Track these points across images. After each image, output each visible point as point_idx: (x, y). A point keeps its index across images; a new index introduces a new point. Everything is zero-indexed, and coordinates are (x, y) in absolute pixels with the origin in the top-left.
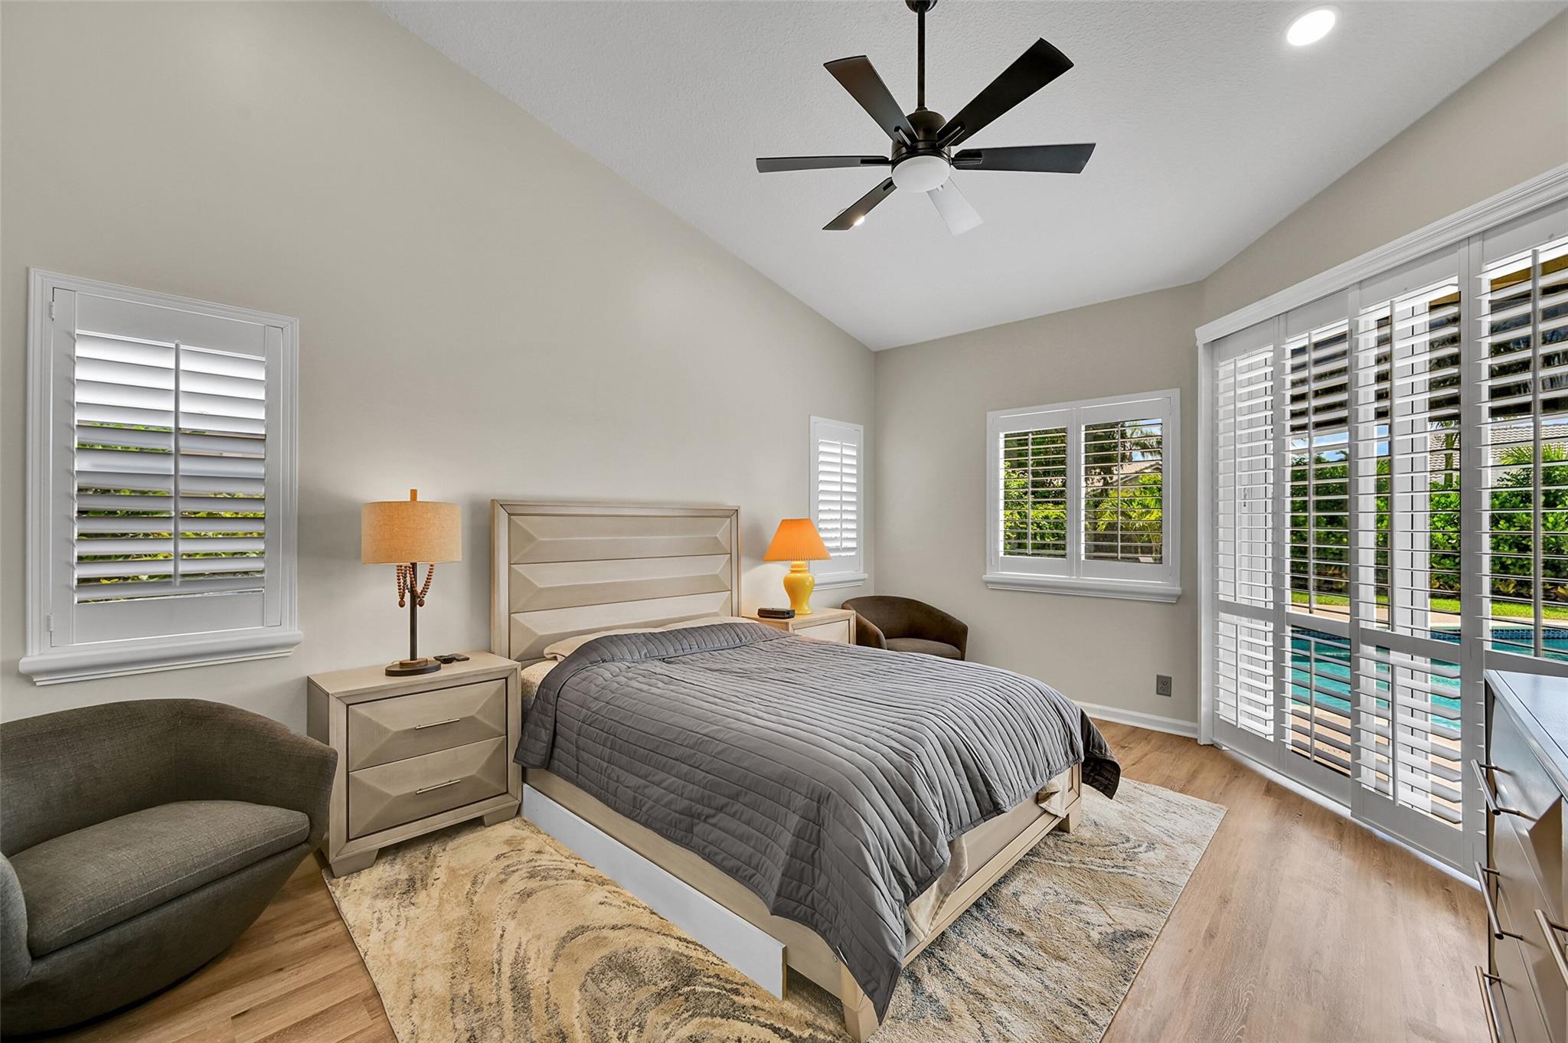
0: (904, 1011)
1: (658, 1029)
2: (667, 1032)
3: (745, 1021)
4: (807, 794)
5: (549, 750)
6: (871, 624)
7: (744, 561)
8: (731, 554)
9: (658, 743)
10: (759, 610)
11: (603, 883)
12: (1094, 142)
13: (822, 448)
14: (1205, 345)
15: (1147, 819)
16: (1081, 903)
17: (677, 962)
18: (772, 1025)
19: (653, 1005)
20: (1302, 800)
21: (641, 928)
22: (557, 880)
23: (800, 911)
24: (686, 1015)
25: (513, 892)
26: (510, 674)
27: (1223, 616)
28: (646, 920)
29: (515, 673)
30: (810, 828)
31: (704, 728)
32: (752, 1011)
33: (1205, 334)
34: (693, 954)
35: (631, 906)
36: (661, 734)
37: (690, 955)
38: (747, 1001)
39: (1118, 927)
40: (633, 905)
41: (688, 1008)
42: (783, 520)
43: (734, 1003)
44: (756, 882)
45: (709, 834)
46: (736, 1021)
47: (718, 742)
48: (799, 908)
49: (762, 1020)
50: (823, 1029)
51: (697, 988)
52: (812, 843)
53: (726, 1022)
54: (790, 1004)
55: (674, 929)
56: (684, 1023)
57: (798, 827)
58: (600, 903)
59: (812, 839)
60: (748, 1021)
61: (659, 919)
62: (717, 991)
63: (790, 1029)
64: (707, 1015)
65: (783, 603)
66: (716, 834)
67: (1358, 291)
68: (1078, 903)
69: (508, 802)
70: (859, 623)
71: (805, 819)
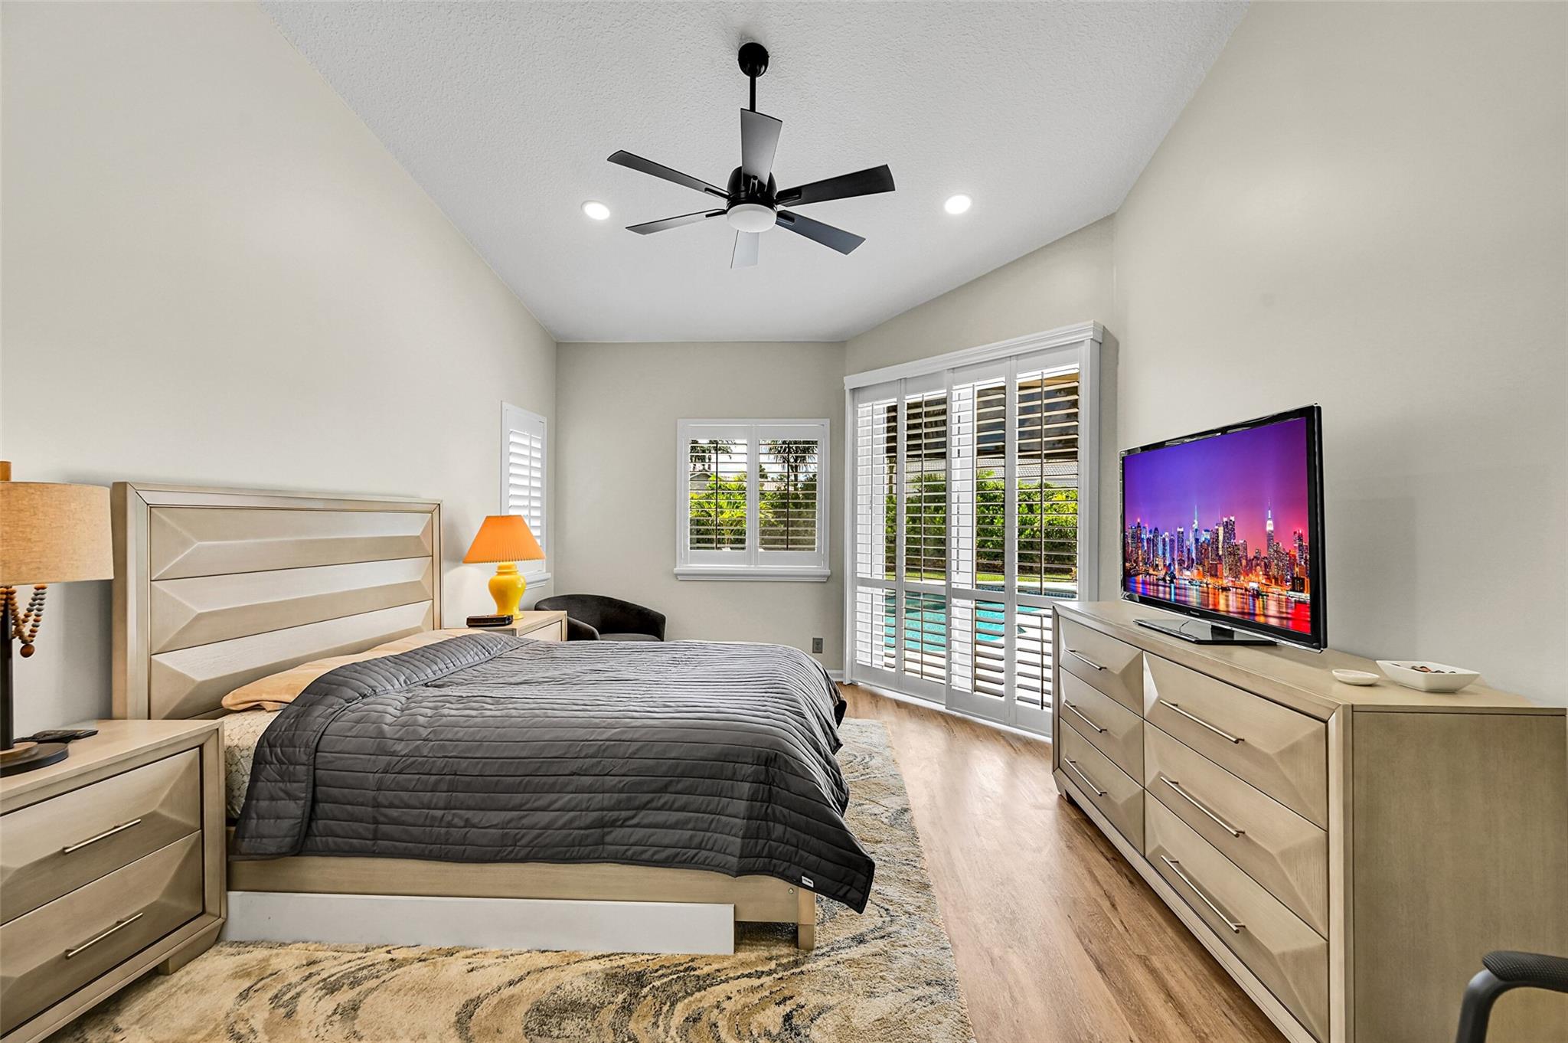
0: (821, 917)
1: (651, 1032)
2: (661, 1028)
3: (720, 983)
4: (753, 761)
5: (305, 825)
6: (582, 623)
7: (444, 565)
8: (432, 556)
9: (539, 765)
10: (468, 619)
11: (450, 953)
12: (865, 237)
13: (512, 438)
14: (850, 390)
15: (855, 740)
16: (863, 804)
17: (615, 975)
18: (742, 974)
19: (626, 1018)
20: (917, 707)
21: (545, 969)
22: (377, 977)
23: (760, 863)
24: (665, 1008)
25: (324, 1016)
26: (208, 740)
27: (859, 588)
28: (542, 961)
29: (215, 735)
30: (761, 788)
31: (599, 734)
32: (719, 974)
33: (851, 381)
34: (623, 962)
35: (510, 957)
36: (541, 754)
37: (621, 964)
38: (706, 970)
39: (891, 810)
40: (512, 955)
41: (663, 1001)
42: (488, 517)
43: (699, 977)
44: (702, 859)
45: (629, 838)
46: (713, 988)
47: (629, 743)
48: (758, 861)
49: (732, 975)
50: (782, 956)
51: (654, 983)
52: (764, 802)
53: (706, 993)
54: (743, 954)
55: (581, 953)
56: (670, 1014)
57: (750, 793)
58: (469, 972)
59: (764, 798)
60: (722, 982)
61: (556, 954)
62: (675, 976)
63: (758, 969)
64: (684, 997)
65: (491, 610)
66: (640, 833)
67: (952, 374)
68: (860, 805)
69: (205, 926)
70: (569, 623)
71: (756, 783)
